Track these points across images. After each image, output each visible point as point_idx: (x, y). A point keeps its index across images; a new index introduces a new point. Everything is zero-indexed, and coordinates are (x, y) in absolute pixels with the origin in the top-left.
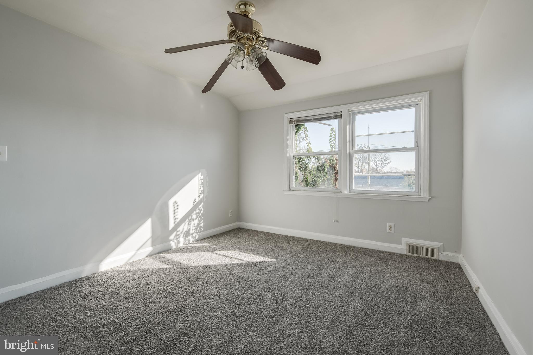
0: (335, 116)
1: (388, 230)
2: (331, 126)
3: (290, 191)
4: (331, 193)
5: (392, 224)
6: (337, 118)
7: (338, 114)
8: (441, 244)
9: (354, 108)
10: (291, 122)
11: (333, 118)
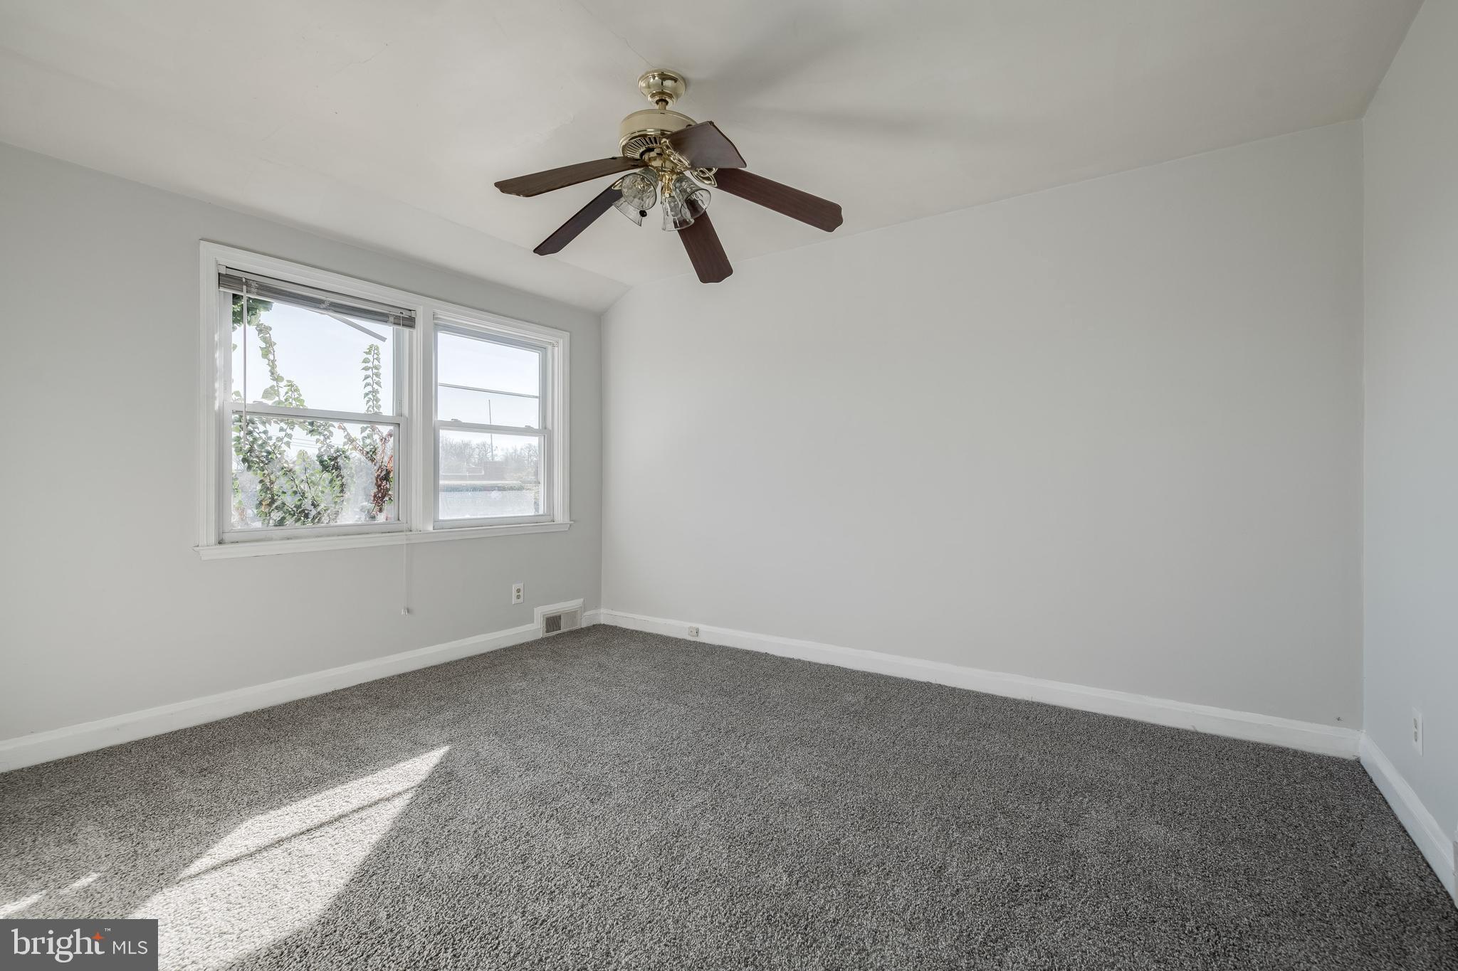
0: (397, 317)
1: (514, 600)
2: (384, 341)
3: (221, 546)
4: (384, 535)
5: (520, 586)
6: (403, 325)
7: (406, 314)
8: (582, 600)
9: (448, 314)
10: (225, 279)
11: (391, 319)
